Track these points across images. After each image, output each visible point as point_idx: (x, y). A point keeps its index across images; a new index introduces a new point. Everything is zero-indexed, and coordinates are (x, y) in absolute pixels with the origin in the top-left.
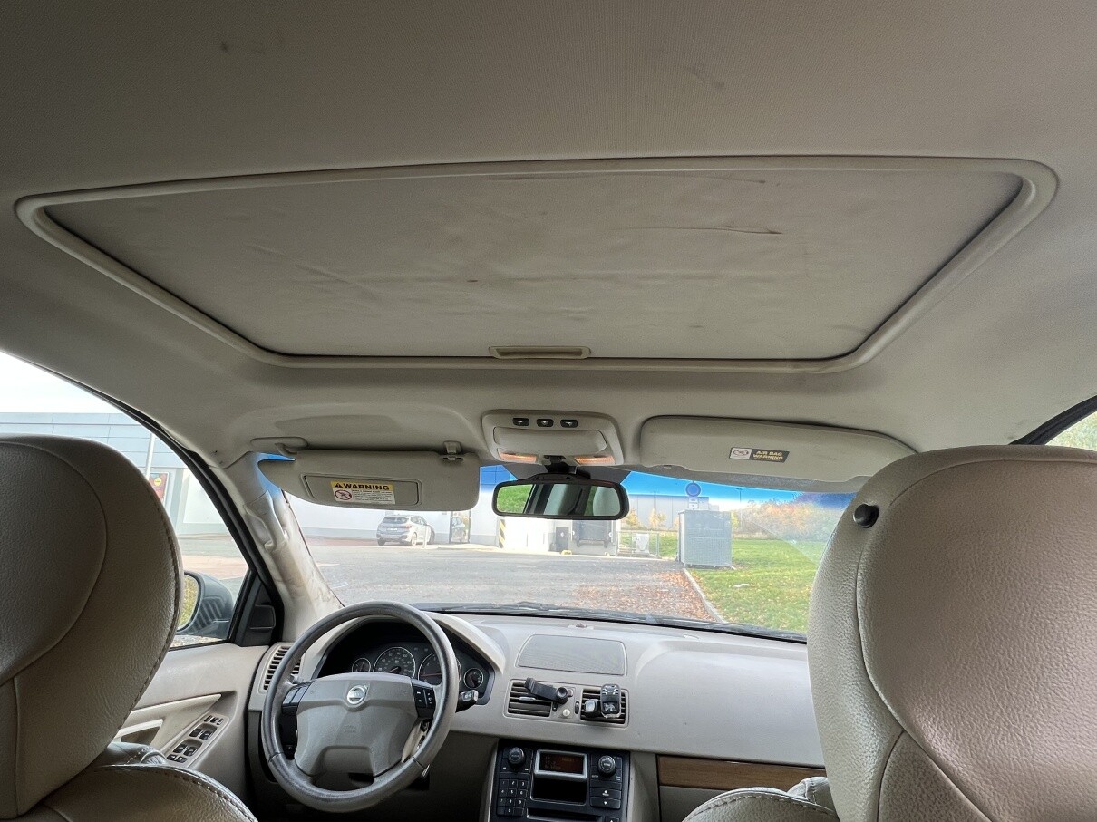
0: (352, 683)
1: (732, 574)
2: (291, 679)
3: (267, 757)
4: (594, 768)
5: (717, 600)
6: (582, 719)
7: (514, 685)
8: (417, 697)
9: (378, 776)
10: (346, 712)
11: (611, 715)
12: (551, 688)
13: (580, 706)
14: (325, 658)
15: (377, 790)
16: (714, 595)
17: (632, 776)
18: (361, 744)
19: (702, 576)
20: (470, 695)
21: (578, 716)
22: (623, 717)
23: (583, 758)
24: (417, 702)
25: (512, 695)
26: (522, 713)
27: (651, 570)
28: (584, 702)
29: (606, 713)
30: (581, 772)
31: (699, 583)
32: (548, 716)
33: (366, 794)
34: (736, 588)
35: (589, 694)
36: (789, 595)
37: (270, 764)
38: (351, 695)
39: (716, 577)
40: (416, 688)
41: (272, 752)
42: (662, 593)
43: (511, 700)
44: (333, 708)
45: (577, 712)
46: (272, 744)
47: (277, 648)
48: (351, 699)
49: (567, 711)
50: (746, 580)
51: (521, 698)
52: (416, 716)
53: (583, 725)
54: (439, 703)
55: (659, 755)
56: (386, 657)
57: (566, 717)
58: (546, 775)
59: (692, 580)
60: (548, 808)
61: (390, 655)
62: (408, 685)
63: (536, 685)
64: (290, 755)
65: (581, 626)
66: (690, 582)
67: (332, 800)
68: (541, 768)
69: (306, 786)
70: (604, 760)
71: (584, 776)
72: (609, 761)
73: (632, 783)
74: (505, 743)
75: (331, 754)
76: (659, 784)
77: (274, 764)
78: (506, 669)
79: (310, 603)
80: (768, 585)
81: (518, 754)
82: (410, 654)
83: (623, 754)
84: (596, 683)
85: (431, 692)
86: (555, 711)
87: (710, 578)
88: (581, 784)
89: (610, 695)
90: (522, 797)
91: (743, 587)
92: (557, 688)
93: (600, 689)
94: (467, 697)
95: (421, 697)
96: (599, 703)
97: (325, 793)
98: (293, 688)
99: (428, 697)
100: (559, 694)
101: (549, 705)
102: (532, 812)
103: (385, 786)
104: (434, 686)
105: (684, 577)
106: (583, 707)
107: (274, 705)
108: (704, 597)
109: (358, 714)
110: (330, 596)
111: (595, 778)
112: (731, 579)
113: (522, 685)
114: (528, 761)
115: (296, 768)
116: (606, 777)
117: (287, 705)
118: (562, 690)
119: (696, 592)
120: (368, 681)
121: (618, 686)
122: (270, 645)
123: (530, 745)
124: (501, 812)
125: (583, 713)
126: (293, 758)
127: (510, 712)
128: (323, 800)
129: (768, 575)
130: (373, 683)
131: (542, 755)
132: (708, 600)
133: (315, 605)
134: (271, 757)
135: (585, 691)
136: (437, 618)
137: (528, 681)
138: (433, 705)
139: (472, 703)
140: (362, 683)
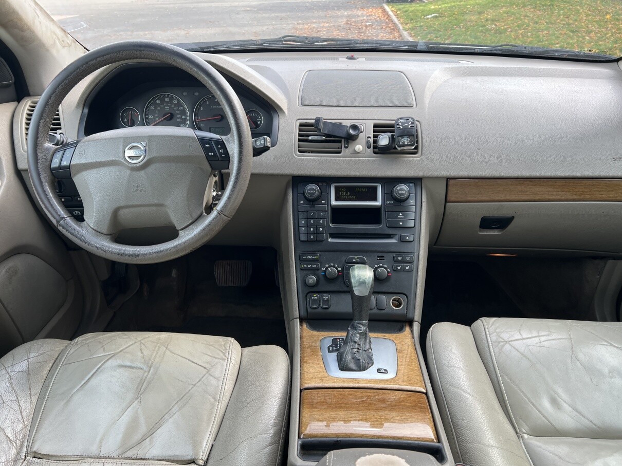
0: (127, 142)
1: (424, 6)
2: (52, 139)
3: (54, 222)
4: (388, 195)
5: (412, 29)
6: (375, 153)
7: (301, 125)
8: (206, 151)
9: (181, 230)
10: (128, 172)
11: (405, 148)
12: (340, 126)
13: (371, 140)
14: (86, 111)
15: (184, 243)
16: (410, 26)
17: (424, 199)
18: (157, 202)
19: (399, 9)
20: (262, 142)
21: (371, 150)
22: (416, 148)
23: (375, 188)
24: (208, 157)
25: (300, 135)
26: (312, 152)
27: (356, 7)
28: (375, 136)
29: (400, 146)
30: (375, 199)
31: (397, 15)
32: (340, 152)
33: (174, 247)
34: (428, 18)
35: (379, 129)
36: (471, 21)
37: (60, 228)
38: (129, 153)
39: (411, 9)
40: (203, 141)
41: (58, 218)
42: (366, 26)
43: (300, 141)
44: (112, 169)
45: (369, 147)
46: (56, 210)
47: (27, 104)
48: (129, 157)
49: (359, 147)
50: (435, 11)
51: (310, 138)
52: (209, 169)
53: (376, 158)
54: (233, 154)
55: (448, 179)
56: (155, 105)
57: (358, 153)
58: (343, 205)
59: (391, 13)
60: (347, 232)
61: (158, 102)
62: (192, 138)
63: (325, 123)
64: (80, 219)
65: (352, 58)
66: (389, 16)
67: (140, 255)
68: (337, 199)
69: (107, 244)
70: (399, 188)
71: (378, 203)
72: (403, 189)
73: (424, 204)
74: (299, 181)
75: (122, 213)
76: (446, 201)
77: (63, 227)
78: (289, 109)
79: (47, 50)
80: (454, 14)
81: (313, 189)
82: (181, 101)
83: (416, 181)
84: (388, 116)
85: (222, 144)
86: (346, 147)
87: (406, 11)
88: (377, 210)
89: (405, 128)
90: (322, 225)
91: (433, 17)
92: (349, 125)
93: (393, 122)
94: (260, 143)
95: (211, 149)
96: (393, 136)
97: (130, 249)
98: (56, 151)
99: (218, 149)
100: (351, 132)
101: (340, 142)
102: (333, 236)
103: (194, 238)
104: (223, 137)
105: (384, 11)
106: (375, 142)
107: (40, 170)
108: (401, 28)
109: (142, 173)
110: (69, 40)
111: (390, 204)
112: (423, 11)
113: (311, 125)
114: (324, 195)
115: (90, 230)
116: (400, 202)
117: (55, 169)
118: (354, 127)
119: (395, 24)
120: (145, 137)
121: (412, 118)
122: (19, 100)
123: (324, 181)
124: (303, 238)
125: (375, 147)
126: (83, 220)
127: (300, 152)
128: (129, 255)
129: (454, 6)
130: (150, 139)
131: (337, 189)
132: (405, 30)
133: (54, 52)
134: (58, 222)
135: (375, 126)
136: (208, 59)
137: (318, 120)
138: (226, 157)
139: (265, 149)
140: (139, 139)
